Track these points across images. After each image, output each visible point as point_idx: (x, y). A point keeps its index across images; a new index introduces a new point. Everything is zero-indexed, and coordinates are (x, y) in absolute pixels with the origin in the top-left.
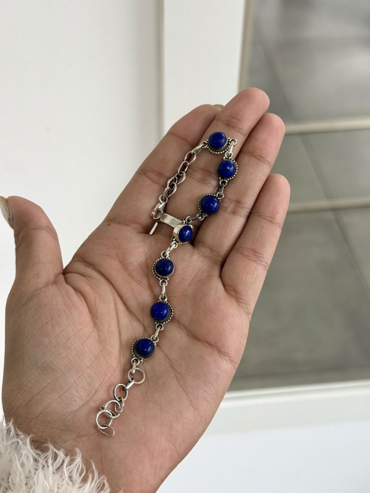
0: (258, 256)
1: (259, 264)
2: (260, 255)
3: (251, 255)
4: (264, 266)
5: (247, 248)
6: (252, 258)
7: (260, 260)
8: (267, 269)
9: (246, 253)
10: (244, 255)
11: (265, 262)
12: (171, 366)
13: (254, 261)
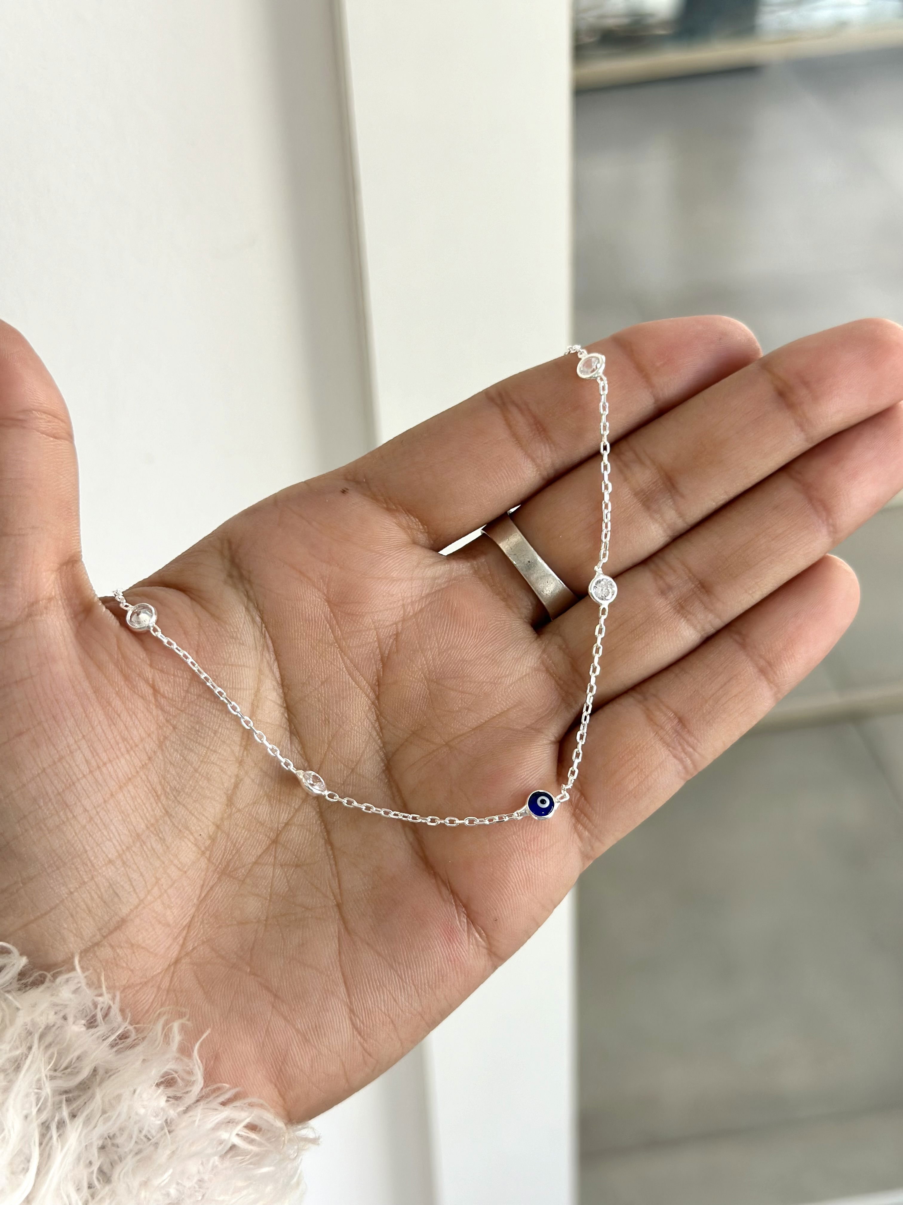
0: (684, 739)
1: (675, 756)
2: (691, 739)
3: (668, 727)
4: (685, 768)
5: (668, 708)
6: (667, 738)
7: (684, 750)
8: (689, 778)
9: (661, 717)
10: (651, 720)
11: (693, 762)
12: (339, 906)
13: (668, 745)
